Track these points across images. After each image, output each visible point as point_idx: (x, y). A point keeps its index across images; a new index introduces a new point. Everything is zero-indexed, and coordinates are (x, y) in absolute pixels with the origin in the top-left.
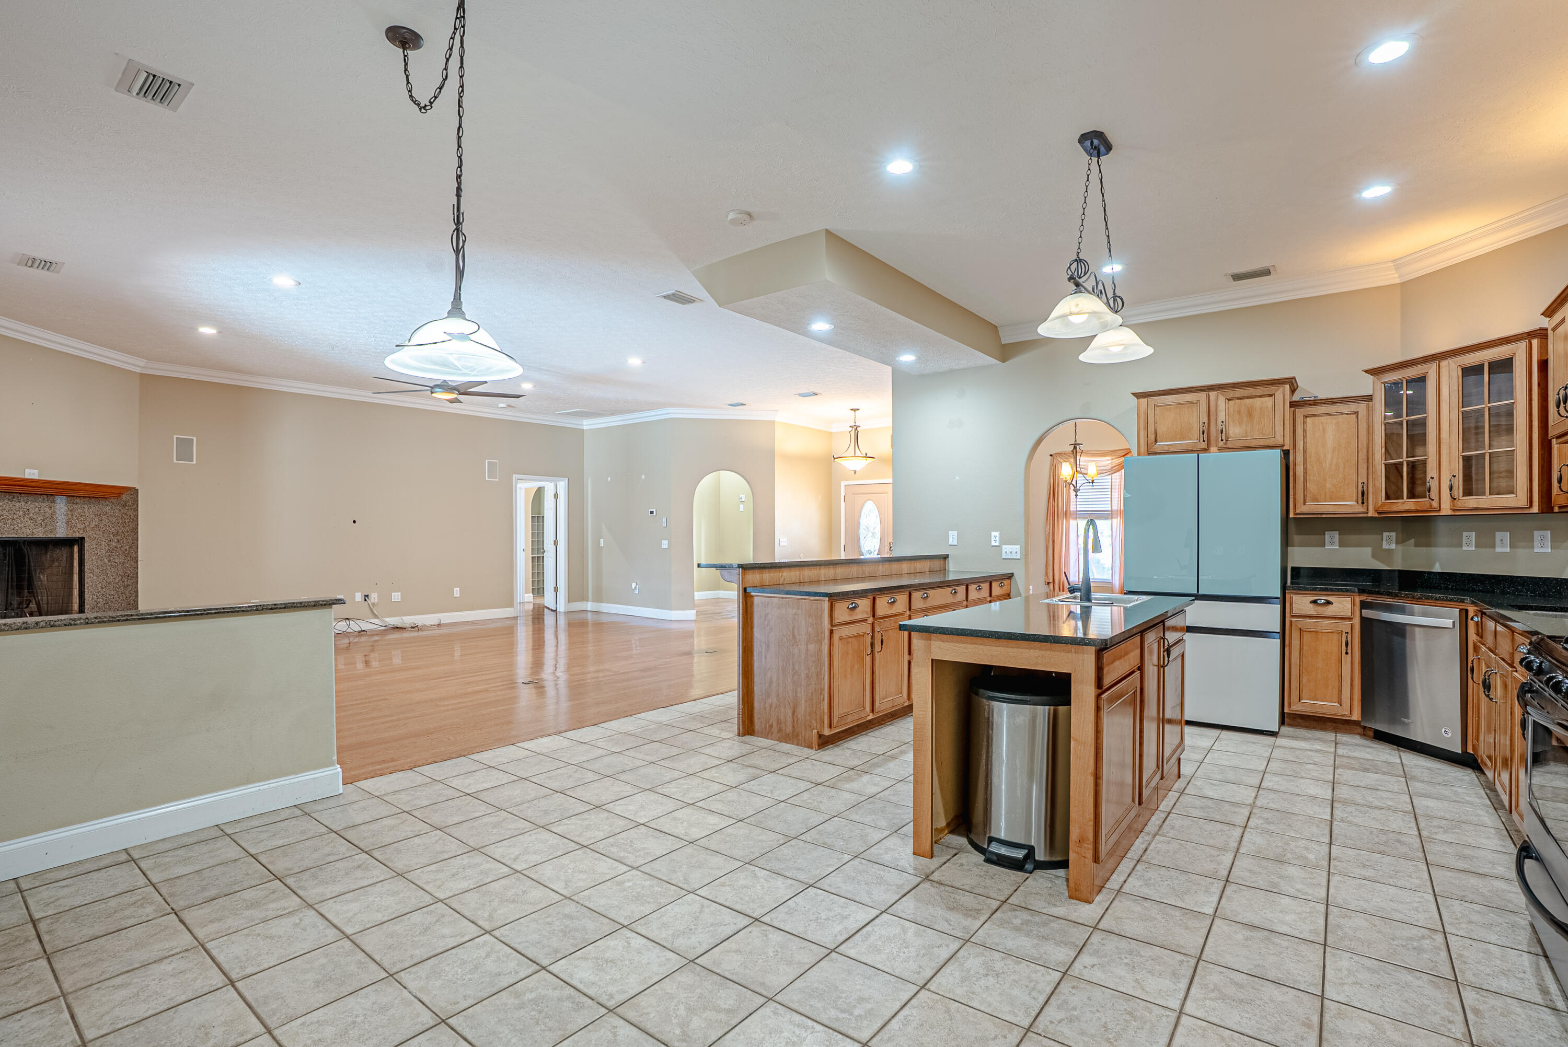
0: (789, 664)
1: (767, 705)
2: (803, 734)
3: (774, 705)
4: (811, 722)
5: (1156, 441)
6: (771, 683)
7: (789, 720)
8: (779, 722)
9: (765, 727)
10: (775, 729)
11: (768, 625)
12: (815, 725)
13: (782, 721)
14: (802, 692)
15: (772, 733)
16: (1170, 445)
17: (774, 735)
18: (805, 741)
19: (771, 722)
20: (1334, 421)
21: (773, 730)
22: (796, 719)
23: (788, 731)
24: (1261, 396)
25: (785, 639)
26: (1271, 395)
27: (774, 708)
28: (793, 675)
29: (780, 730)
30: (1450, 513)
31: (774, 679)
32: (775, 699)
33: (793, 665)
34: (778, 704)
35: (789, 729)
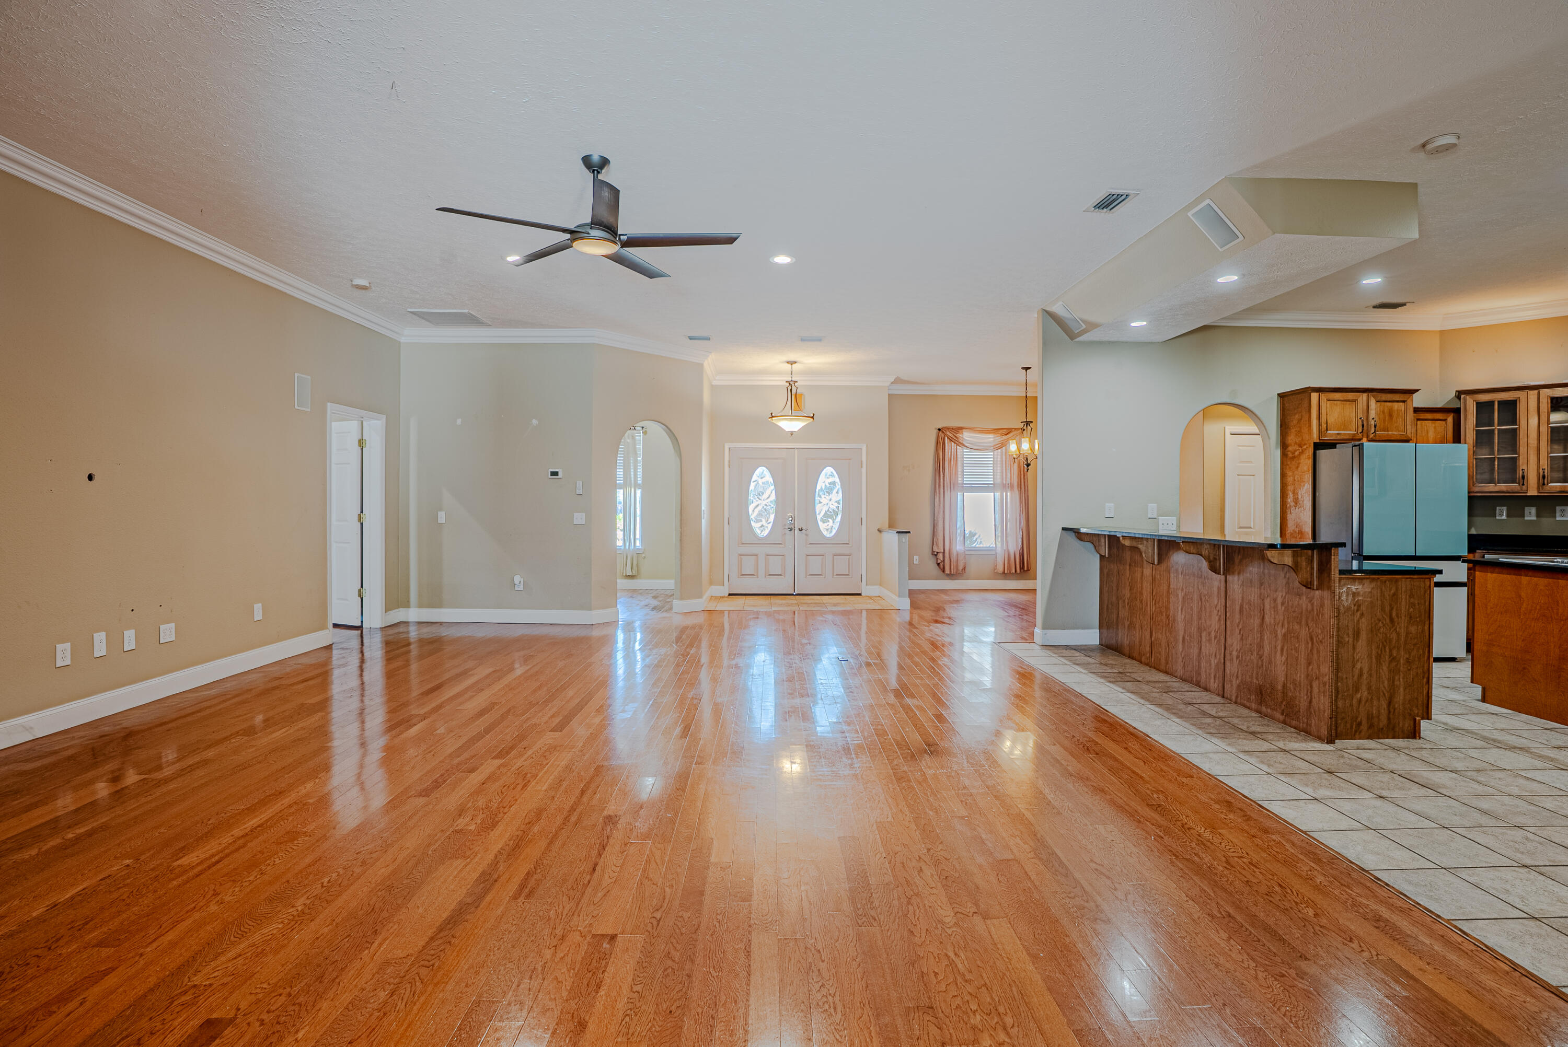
0: (1385, 651)
1: (1355, 702)
2: (1401, 725)
3: (1364, 700)
4: (1410, 710)
5: (1327, 430)
6: (1361, 675)
7: (1384, 712)
8: (1370, 717)
9: (1352, 727)
10: (1364, 727)
11: (1357, 611)
12: (1416, 712)
13: (1374, 715)
14: (1401, 680)
15: (1360, 732)
16: (1338, 434)
17: (1363, 733)
18: (1403, 732)
19: (1359, 719)
20: (1433, 425)
21: (1362, 727)
22: (1392, 710)
23: (1381, 725)
24: (1398, 401)
25: (1381, 624)
26: (1404, 402)
27: (1363, 702)
28: (1390, 662)
29: (1371, 726)
30: (1536, 494)
31: (1365, 670)
32: (1366, 693)
33: (1391, 651)
34: (1370, 697)
35: (1384, 721)
